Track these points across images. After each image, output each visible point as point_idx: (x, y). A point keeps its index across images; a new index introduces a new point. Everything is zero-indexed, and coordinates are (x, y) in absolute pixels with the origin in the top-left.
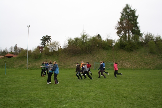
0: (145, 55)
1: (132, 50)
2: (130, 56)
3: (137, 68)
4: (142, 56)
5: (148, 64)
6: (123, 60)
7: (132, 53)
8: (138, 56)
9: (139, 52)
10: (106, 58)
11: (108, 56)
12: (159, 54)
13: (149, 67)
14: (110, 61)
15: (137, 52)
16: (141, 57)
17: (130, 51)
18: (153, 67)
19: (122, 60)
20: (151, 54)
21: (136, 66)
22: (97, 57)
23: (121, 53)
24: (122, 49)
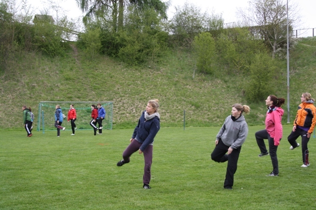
0: (185, 78)
1: (142, 61)
2: (139, 83)
3: (174, 120)
4: (177, 81)
5: (202, 109)
6: (121, 96)
7: (143, 71)
8: (165, 81)
9: (164, 69)
10: (62, 87)
11: (67, 79)
12: (227, 78)
13: (206, 116)
14: (79, 98)
15: (158, 70)
16: (175, 85)
17: (136, 65)
18: (218, 117)
19: (118, 95)
20: (204, 77)
21: (168, 115)
22: (28, 84)
23: (108, 71)
24: (110, 55)
